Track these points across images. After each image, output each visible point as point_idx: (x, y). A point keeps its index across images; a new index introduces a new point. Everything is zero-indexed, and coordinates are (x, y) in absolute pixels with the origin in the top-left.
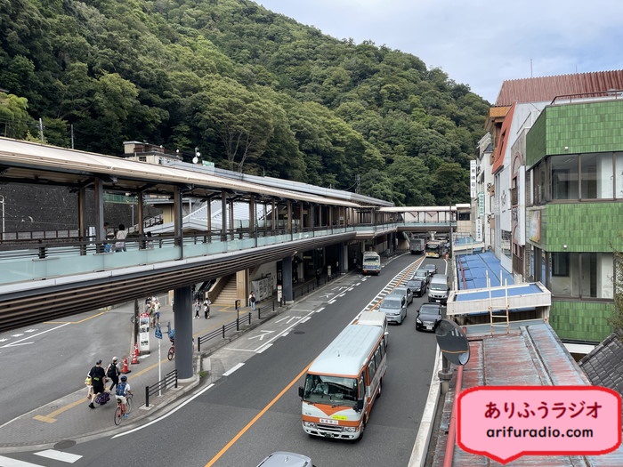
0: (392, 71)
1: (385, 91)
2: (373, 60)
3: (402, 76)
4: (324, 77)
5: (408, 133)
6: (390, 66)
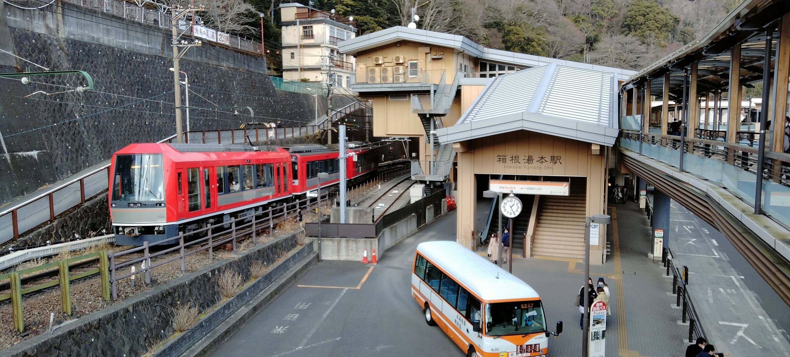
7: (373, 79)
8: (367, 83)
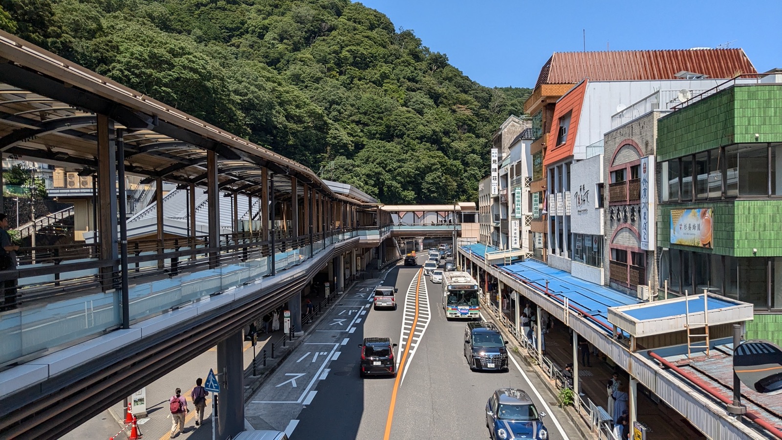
0: (355, 29)
1: (348, 55)
2: (329, 13)
3: (367, 37)
4: (266, 29)
5: (380, 112)
6: (351, 23)
7: (72, 183)
8: (65, 187)
